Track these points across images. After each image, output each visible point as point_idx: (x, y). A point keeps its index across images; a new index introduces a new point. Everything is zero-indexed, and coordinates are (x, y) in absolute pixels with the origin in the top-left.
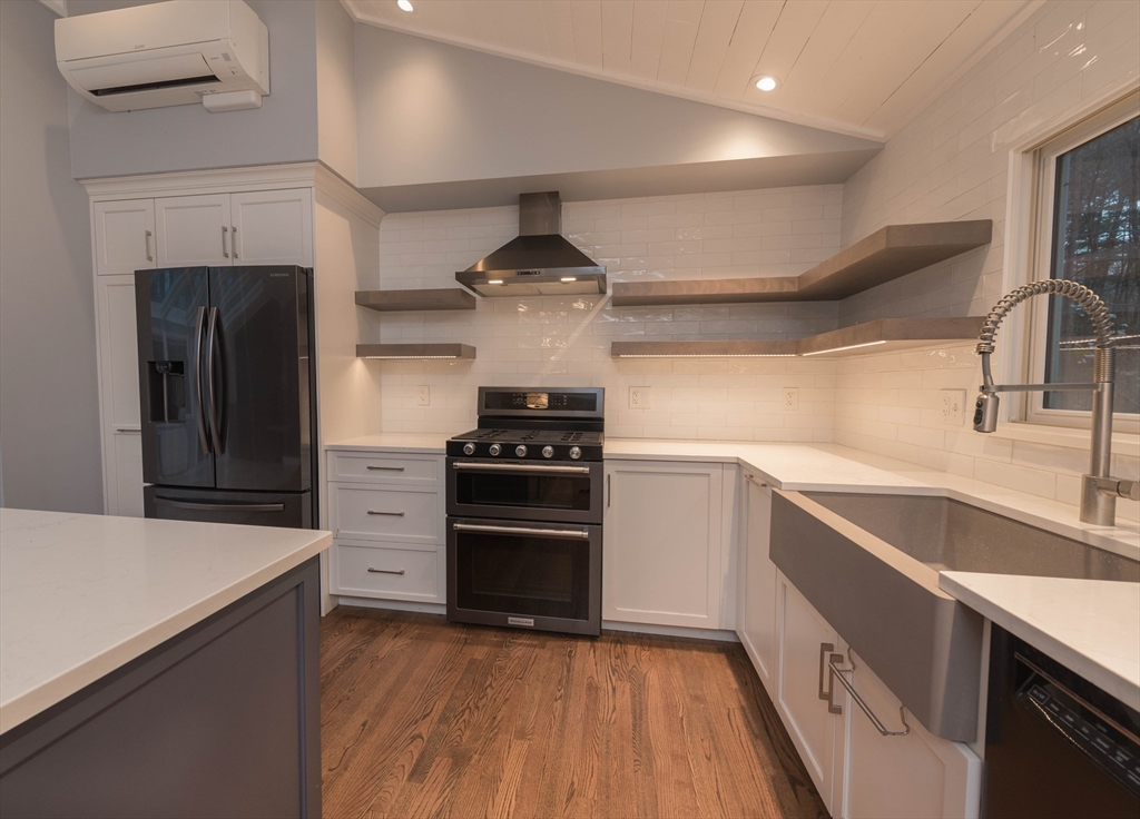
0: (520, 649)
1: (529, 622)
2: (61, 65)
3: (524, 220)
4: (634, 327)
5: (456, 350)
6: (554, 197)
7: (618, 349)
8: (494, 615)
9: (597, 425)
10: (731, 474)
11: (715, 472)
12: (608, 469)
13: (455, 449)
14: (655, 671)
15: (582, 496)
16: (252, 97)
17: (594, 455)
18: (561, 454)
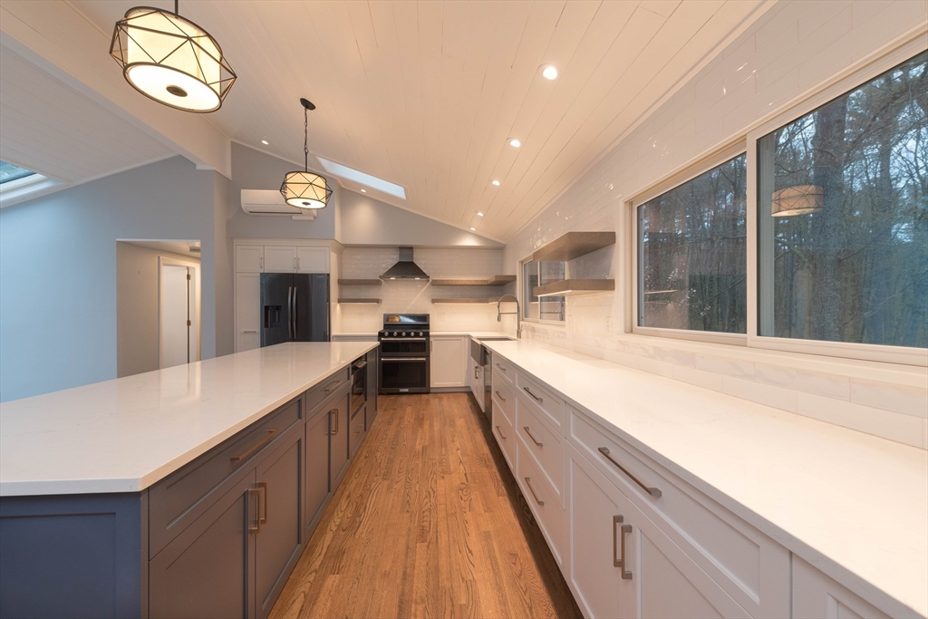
0: (404, 399)
1: (407, 390)
2: (243, 206)
3: (401, 256)
4: (439, 293)
5: (378, 301)
6: (411, 248)
7: (434, 301)
8: (394, 390)
9: (427, 326)
10: (467, 339)
11: (463, 339)
12: (431, 339)
13: (381, 334)
14: (445, 400)
15: (424, 348)
16: (312, 218)
17: (427, 335)
18: (417, 335)
